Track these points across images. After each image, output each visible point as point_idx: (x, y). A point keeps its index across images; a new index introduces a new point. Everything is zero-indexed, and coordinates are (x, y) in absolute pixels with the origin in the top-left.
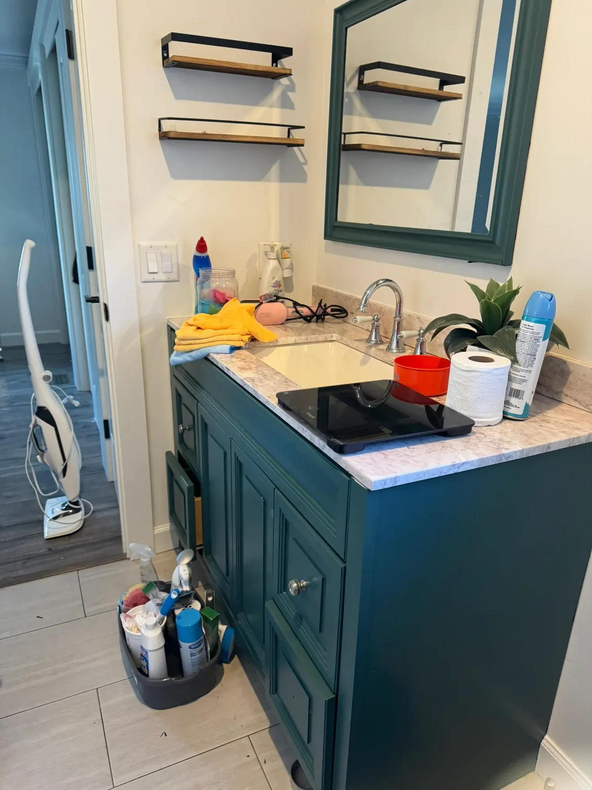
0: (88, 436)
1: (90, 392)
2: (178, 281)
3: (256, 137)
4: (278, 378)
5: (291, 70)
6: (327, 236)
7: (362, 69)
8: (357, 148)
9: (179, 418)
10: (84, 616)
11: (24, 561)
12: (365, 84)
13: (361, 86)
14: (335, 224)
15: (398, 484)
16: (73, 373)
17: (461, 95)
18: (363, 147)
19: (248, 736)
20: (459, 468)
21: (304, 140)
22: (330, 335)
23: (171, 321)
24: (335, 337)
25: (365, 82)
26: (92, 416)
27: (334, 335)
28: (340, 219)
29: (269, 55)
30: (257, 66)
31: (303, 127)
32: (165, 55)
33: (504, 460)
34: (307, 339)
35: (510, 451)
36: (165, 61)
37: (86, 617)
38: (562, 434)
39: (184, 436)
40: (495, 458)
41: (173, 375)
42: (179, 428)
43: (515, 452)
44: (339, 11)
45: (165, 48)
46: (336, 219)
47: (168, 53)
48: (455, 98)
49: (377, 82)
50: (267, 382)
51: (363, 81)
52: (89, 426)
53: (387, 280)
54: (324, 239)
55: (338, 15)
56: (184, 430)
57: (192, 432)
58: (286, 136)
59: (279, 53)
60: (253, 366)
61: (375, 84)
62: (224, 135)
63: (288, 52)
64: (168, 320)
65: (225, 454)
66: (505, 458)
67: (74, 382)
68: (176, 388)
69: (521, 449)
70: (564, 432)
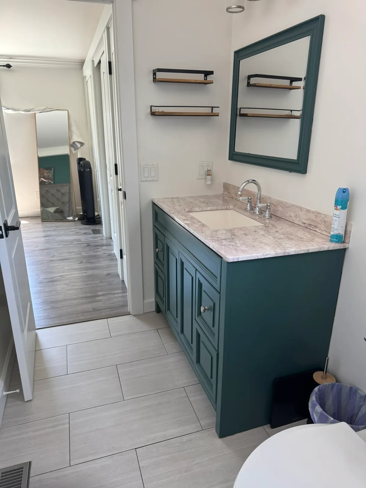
0: (111, 259)
1: (111, 238)
2: (157, 181)
3: (195, 113)
4: (199, 224)
5: (213, 81)
6: (230, 159)
7: (249, 77)
8: (245, 115)
9: (156, 246)
10: (110, 337)
11: (82, 313)
12: (251, 84)
13: (249, 85)
14: (234, 153)
15: (239, 260)
16: (103, 229)
17: (301, 87)
18: (249, 115)
19: (184, 387)
20: (266, 256)
21: (219, 113)
22: (228, 206)
23: (154, 199)
24: (231, 207)
25: (251, 83)
26: (113, 250)
27: (230, 206)
28: (236, 150)
29: (203, 75)
30: (197, 80)
31: (219, 107)
32: (155, 77)
33: (287, 254)
34: (217, 208)
35: (290, 251)
36: (154, 80)
37: (111, 337)
38: (316, 246)
39: (159, 255)
40: (282, 253)
41: (154, 226)
42: (156, 250)
43: (292, 252)
44: (236, 53)
45: (154, 74)
46: (234, 151)
47: (156, 76)
48: (298, 89)
49: (256, 83)
50: (194, 225)
51: (250, 82)
52: (111, 255)
53: (253, 180)
54: (229, 160)
55: (236, 54)
56: (158, 251)
57: (162, 252)
58: (211, 112)
59: (207, 73)
60: (189, 219)
61: (255, 84)
62: (181, 113)
63: (211, 73)
64: (153, 199)
65: (176, 260)
66: (287, 253)
67: (103, 233)
68: (155, 231)
69: (295, 250)
70: (317, 245)
